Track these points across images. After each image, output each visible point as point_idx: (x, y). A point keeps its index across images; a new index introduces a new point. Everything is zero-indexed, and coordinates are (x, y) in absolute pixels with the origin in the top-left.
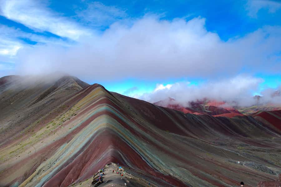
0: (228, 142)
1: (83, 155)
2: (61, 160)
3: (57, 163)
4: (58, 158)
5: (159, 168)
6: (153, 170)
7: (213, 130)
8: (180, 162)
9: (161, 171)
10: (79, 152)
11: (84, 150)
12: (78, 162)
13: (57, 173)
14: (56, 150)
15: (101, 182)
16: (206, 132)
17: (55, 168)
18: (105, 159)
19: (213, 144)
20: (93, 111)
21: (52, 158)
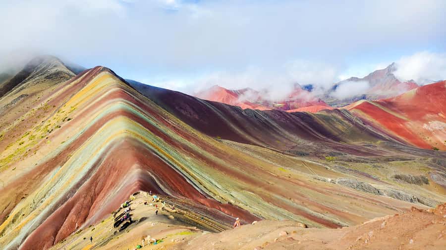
0: (311, 151)
1: (91, 183)
2: (52, 194)
3: (46, 201)
4: (47, 193)
5: (213, 193)
6: (205, 196)
7: (287, 133)
8: (244, 183)
9: (217, 198)
10: (84, 179)
11: (92, 176)
12: (83, 196)
13: (48, 217)
14: (43, 179)
15: (129, 222)
16: (277, 137)
17: (43, 209)
18: (129, 186)
19: (288, 153)
20: (100, 112)
21: (36, 192)
